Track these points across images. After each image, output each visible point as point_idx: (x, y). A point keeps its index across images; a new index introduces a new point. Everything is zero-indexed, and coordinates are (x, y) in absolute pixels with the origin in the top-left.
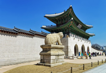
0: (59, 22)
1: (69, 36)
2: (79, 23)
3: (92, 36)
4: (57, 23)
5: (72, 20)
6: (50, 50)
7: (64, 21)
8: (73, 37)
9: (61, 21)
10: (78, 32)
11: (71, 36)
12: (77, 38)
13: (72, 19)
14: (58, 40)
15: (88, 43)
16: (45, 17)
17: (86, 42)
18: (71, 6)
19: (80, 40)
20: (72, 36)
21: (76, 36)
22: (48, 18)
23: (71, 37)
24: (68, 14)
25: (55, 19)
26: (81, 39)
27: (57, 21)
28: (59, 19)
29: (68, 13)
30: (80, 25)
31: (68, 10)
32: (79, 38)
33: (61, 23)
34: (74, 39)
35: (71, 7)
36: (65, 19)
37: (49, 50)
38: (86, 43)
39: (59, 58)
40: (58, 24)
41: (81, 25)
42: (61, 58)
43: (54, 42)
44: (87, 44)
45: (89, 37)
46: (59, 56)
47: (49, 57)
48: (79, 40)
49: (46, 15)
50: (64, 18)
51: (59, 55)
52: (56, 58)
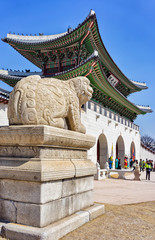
0: (50, 62)
2: (113, 71)
3: (143, 112)
4: (45, 65)
5: (95, 58)
6: (34, 152)
7: (66, 62)
8: (95, 110)
9: (58, 61)
10: (109, 97)
11: (89, 108)
12: (105, 115)
13: (96, 53)
14: (70, 109)
15: (134, 131)
16: (6, 40)
18: (93, 12)
19: (113, 121)
20: (92, 107)
21: (103, 110)
22: (16, 45)
23: (88, 110)
24: (79, 41)
25: (39, 51)
26: (115, 119)
27: (46, 60)
28: (50, 53)
29: (83, 36)
30: (113, 78)
31: (80, 26)
32: (110, 117)
33: (58, 66)
34: (98, 117)
35: (92, 17)
36: (70, 55)
37: (29, 152)
38: (128, 131)
39: (78, 191)
40: (48, 67)
41: (115, 80)
42: (83, 189)
43: (56, 113)
44: (131, 136)
45: (135, 115)
46: (77, 181)
47: (30, 189)
48: (110, 122)
49: (9, 36)
50: (67, 50)
51: (75, 178)
52: (65, 194)
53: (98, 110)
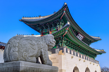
1: (63, 52)
3: (100, 53)
5: (68, 26)
10: (79, 46)
11: (67, 52)
12: (77, 56)
13: (68, 23)
15: (96, 64)
17: (93, 63)
20: (69, 52)
24: (60, 17)
25: (39, 24)
26: (83, 58)
29: (61, 15)
31: (60, 10)
32: (80, 57)
34: (72, 57)
35: (66, 6)
36: (55, 25)
44: (94, 67)
45: (95, 55)
48: (80, 60)
50: (54, 22)
53: (72, 53)
